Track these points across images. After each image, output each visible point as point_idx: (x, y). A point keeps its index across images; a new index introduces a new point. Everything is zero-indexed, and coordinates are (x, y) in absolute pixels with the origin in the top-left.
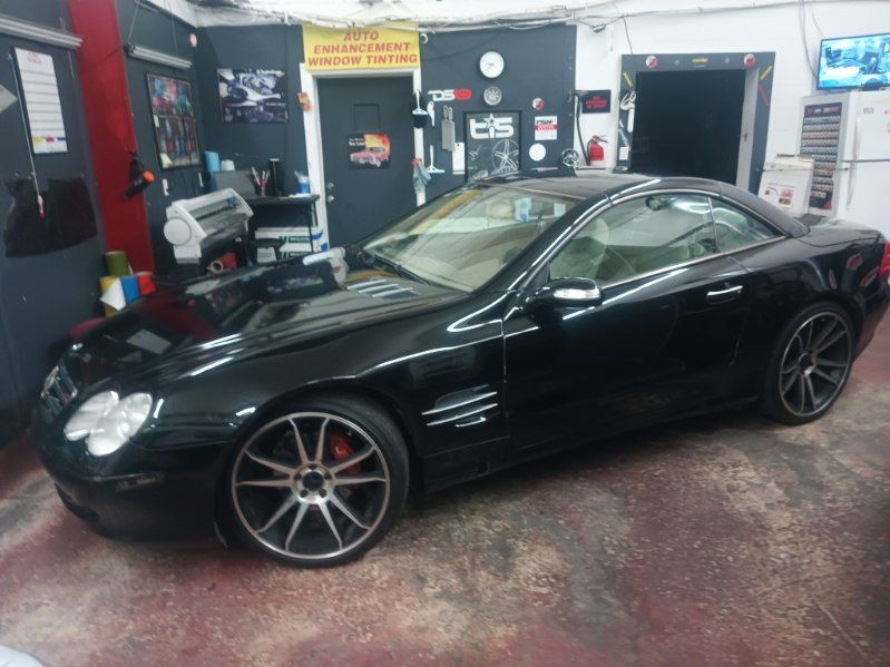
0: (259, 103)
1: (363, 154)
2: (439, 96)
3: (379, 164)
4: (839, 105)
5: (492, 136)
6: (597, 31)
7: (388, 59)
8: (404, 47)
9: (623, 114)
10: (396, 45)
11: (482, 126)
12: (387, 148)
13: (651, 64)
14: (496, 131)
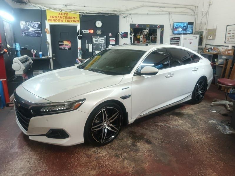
0: (33, 31)
1: (63, 46)
2: (85, 31)
3: (68, 49)
4: (179, 38)
5: (99, 42)
6: (124, 17)
7: (71, 21)
8: (75, 18)
9: (131, 38)
10: (73, 17)
11: (96, 40)
12: (70, 45)
13: (137, 26)
14: (100, 41)
